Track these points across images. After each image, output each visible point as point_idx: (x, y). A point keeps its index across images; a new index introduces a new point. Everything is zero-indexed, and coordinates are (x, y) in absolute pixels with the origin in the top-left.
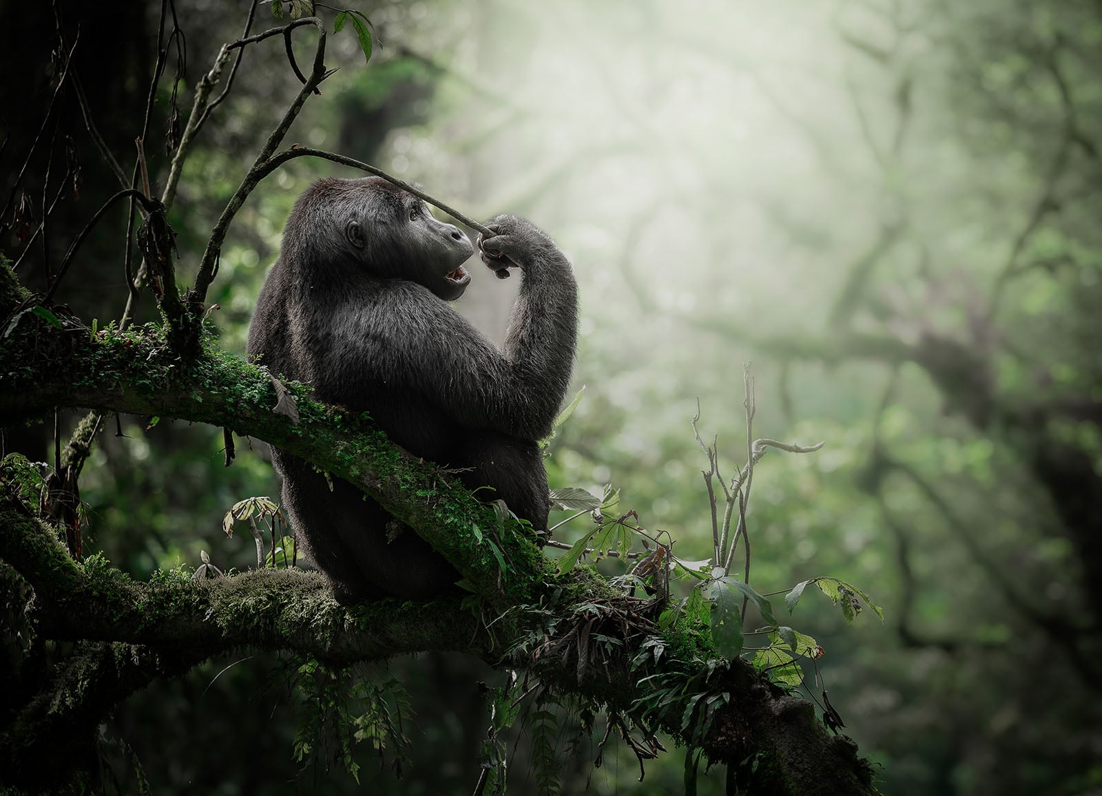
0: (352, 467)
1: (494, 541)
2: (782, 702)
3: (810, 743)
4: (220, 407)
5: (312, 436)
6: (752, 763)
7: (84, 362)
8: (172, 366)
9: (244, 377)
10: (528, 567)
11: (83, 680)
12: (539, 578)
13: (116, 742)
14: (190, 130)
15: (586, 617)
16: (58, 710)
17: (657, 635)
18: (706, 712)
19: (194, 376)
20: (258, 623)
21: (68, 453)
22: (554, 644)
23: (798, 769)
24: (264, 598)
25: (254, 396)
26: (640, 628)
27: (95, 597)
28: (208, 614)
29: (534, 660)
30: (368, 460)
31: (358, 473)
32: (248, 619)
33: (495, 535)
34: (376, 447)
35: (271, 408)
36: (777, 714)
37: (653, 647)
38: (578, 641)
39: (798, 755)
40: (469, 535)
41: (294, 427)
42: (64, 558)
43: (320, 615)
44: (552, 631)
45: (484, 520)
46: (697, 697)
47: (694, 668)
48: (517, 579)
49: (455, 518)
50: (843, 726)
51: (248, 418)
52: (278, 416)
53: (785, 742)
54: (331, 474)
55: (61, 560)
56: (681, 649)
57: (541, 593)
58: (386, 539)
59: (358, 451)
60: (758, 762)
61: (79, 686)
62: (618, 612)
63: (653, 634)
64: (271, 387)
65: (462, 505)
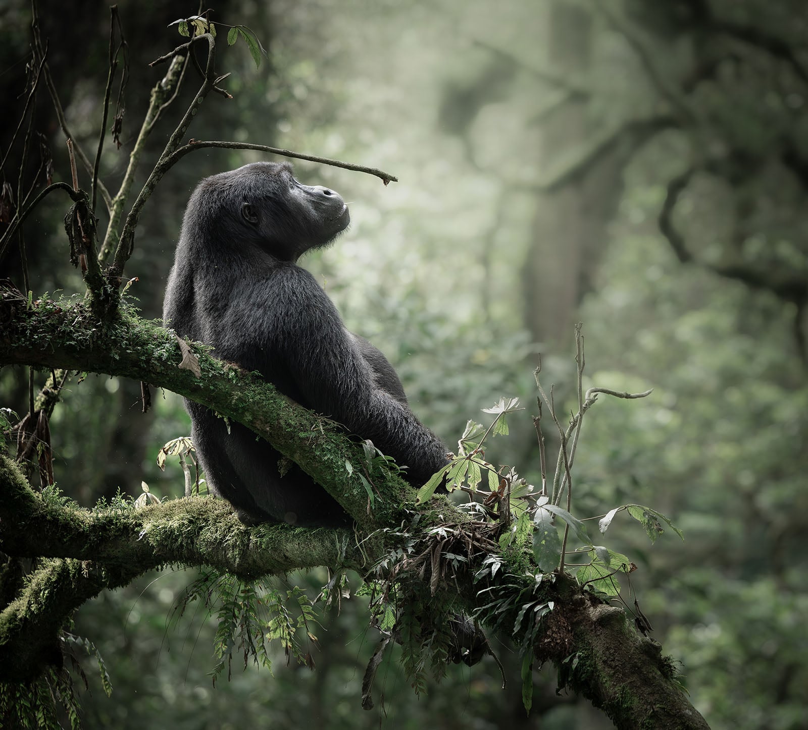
0: (246, 413)
1: (364, 475)
2: (599, 609)
3: (621, 644)
4: (136, 363)
5: (212, 388)
6: (573, 660)
7: (22, 327)
8: (94, 329)
9: (155, 338)
10: (393, 496)
11: (45, 589)
12: (401, 505)
13: (81, 641)
14: (146, 128)
15: (438, 538)
16: (26, 615)
17: (497, 553)
18: (535, 619)
19: (113, 338)
20: (181, 543)
21: (41, 399)
22: (412, 561)
23: (610, 666)
24: (186, 522)
25: (162, 354)
26: (483, 548)
27: (49, 521)
28: (141, 535)
29: (394, 575)
30: (259, 407)
31: (250, 418)
32: (173, 539)
33: (365, 470)
34: (265, 397)
35: (177, 364)
36: (595, 619)
37: (492, 564)
38: (432, 558)
39: (610, 654)
40: (342, 470)
41: (196, 380)
42: (24, 488)
43: (230, 536)
44: (410, 550)
45: (356, 457)
46: (527, 606)
47: (526, 582)
48: (383, 506)
49: (331, 455)
50: (651, 629)
51: (158, 373)
52: (184, 370)
53: (600, 643)
54: (229, 419)
55: (21, 490)
56: (516, 565)
57: (403, 517)
58: (279, 474)
59: (250, 400)
60: (578, 659)
61: (41, 594)
62: (465, 533)
63: (494, 553)
64: (178, 347)
65: (337, 445)
